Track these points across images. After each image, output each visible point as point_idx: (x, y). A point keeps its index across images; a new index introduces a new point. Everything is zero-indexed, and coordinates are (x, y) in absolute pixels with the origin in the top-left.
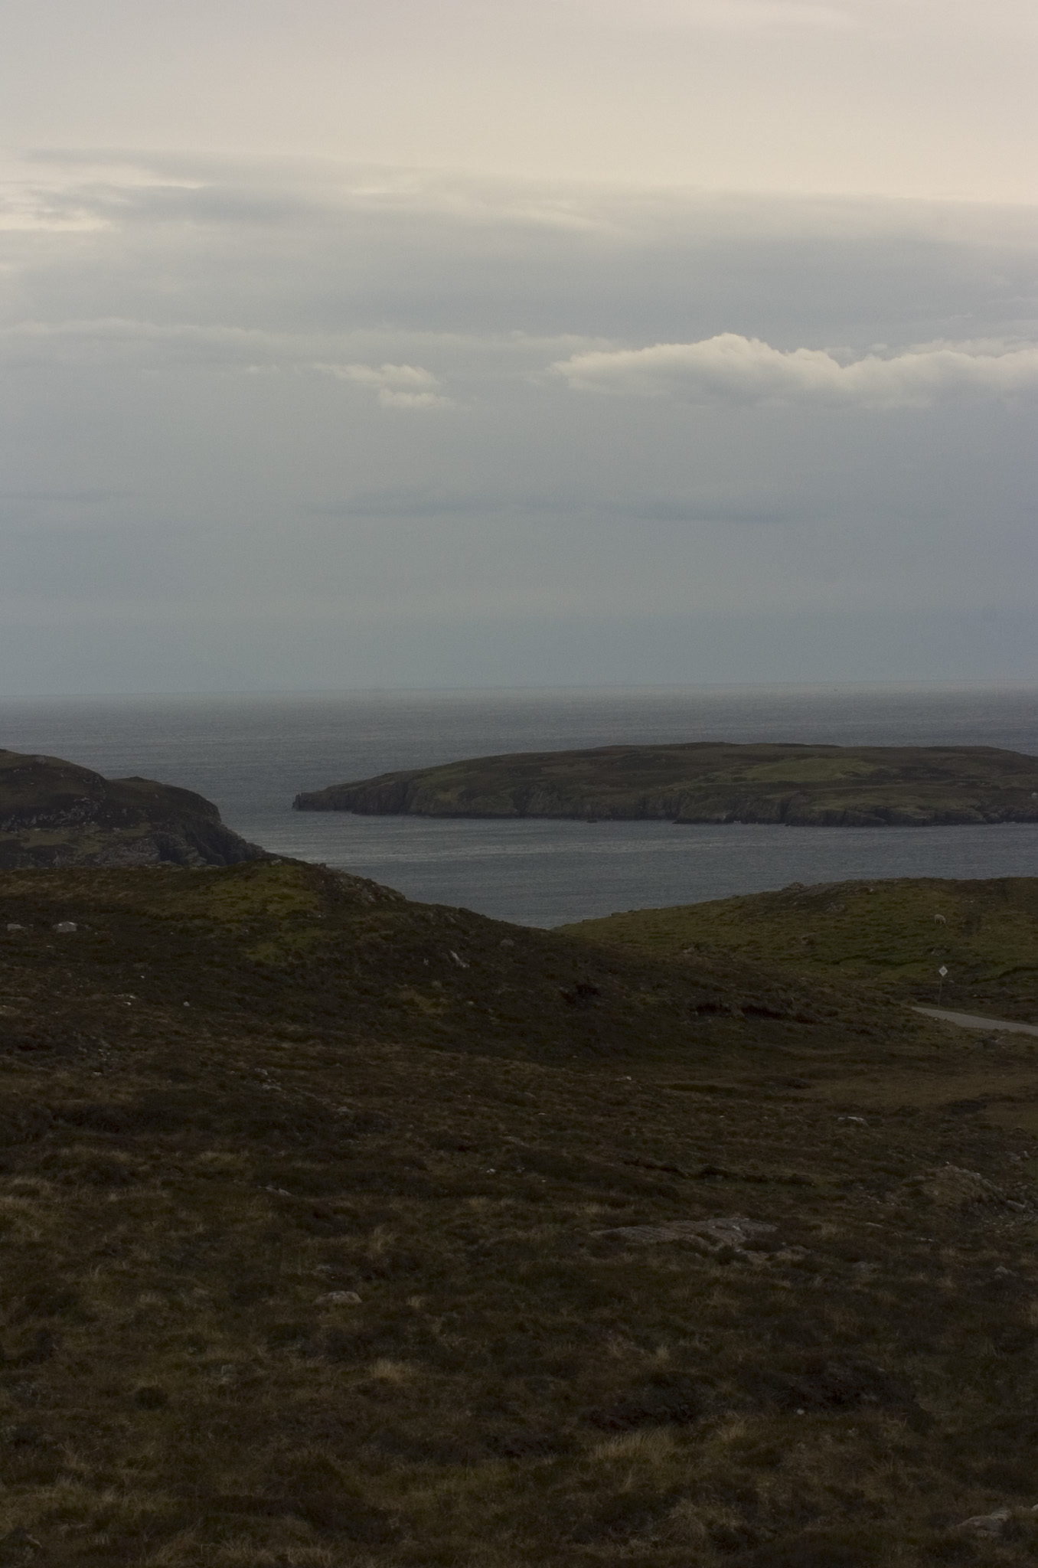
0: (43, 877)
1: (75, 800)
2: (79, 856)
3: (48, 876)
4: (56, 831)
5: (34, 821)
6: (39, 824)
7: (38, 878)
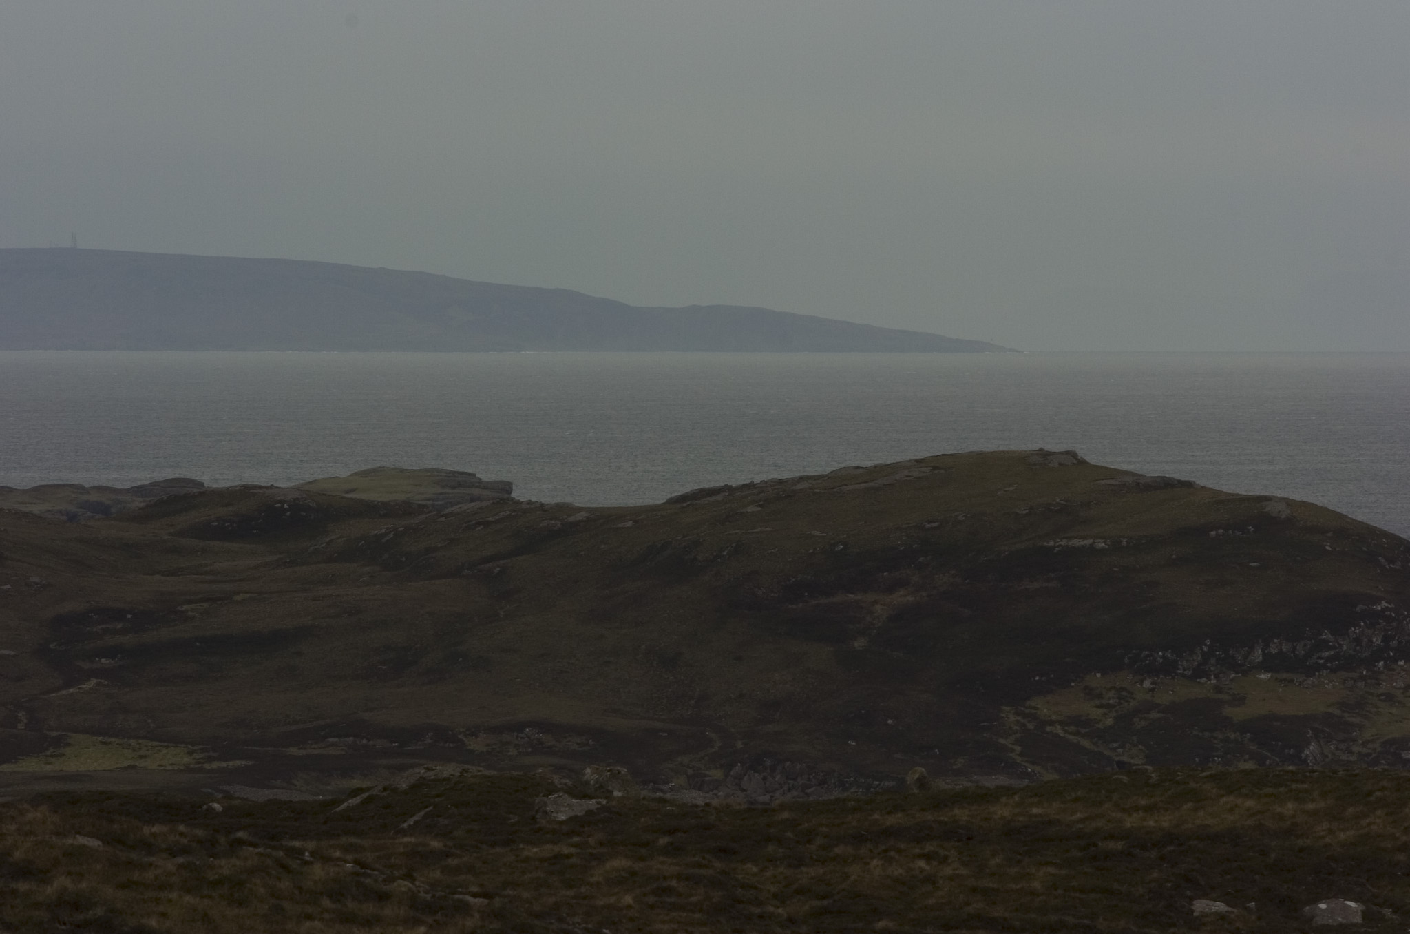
0: (1282, 789)
1: (1358, 609)
2: (1365, 744)
3: (1294, 786)
4: (1310, 680)
5: (1257, 655)
6: (1269, 664)
7: (1269, 790)
